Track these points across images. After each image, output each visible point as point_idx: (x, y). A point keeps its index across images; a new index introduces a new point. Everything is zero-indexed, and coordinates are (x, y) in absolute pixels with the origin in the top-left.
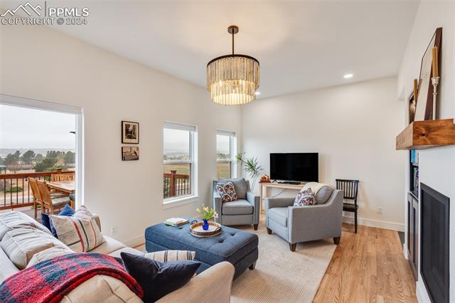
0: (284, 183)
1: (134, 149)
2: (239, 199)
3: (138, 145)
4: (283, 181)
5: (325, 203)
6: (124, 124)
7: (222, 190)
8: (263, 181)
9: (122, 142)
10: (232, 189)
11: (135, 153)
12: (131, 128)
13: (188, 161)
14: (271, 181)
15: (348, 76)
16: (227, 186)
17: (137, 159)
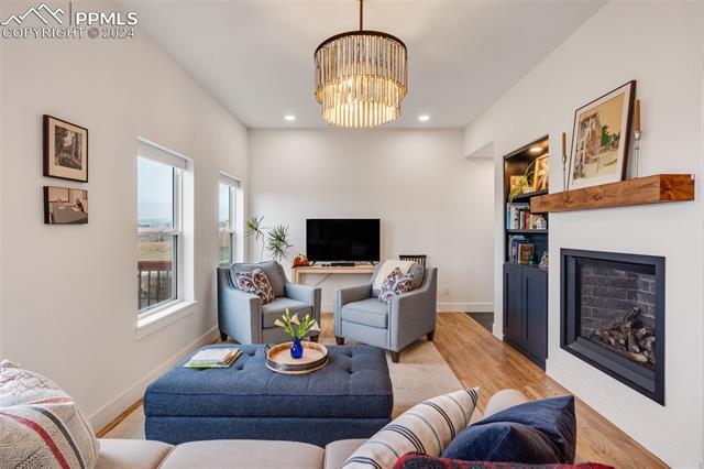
0: (332, 265)
1: (77, 196)
2: (278, 297)
3: (84, 186)
4: (329, 263)
5: (420, 287)
6: (52, 123)
7: (250, 285)
8: (297, 264)
9: (46, 173)
10: (264, 281)
11: (80, 205)
12: (68, 140)
13: (170, 230)
14: (311, 263)
15: (424, 118)
16: (257, 276)
17: (84, 221)
